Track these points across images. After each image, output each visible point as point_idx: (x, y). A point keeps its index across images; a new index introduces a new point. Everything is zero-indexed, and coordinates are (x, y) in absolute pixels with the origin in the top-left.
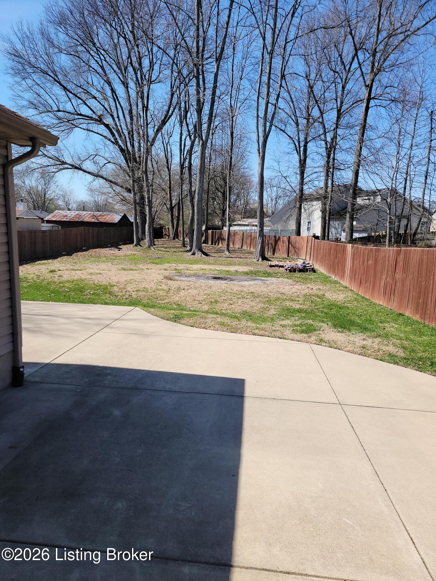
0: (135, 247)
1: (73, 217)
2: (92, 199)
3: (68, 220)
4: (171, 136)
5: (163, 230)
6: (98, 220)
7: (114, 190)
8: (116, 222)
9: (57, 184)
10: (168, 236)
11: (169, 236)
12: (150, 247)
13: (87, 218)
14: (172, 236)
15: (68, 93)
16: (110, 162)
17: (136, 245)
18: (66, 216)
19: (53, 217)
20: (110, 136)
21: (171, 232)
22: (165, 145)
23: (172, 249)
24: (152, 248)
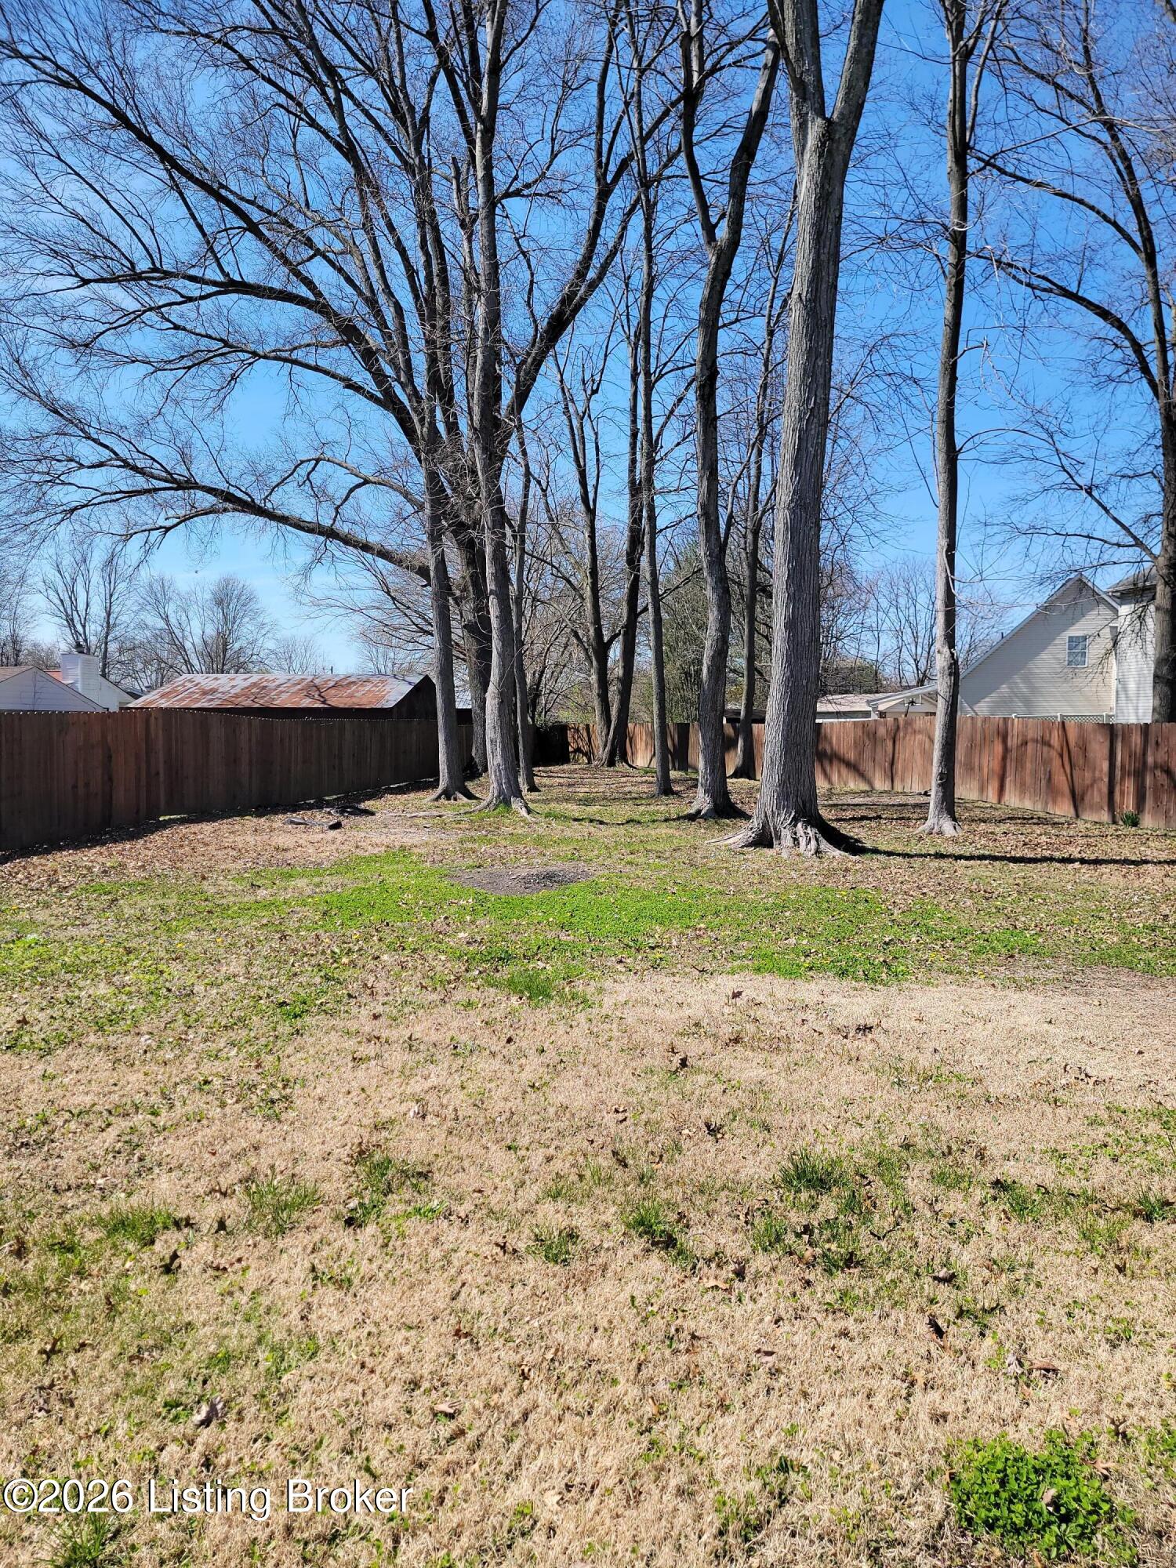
0: (443, 800)
1: (237, 696)
2: (371, 665)
3: (213, 704)
4: (595, 392)
5: (569, 734)
6: (324, 702)
7: (393, 599)
8: (391, 704)
9: (260, 620)
10: (585, 754)
11: (589, 755)
12: (507, 803)
13: (284, 696)
14: (602, 753)
15: (176, 174)
16: (366, 482)
17: (447, 794)
18: (214, 691)
19: (162, 696)
20: (363, 377)
21: (598, 741)
22: (575, 423)
23: (614, 808)
24: (516, 805)
